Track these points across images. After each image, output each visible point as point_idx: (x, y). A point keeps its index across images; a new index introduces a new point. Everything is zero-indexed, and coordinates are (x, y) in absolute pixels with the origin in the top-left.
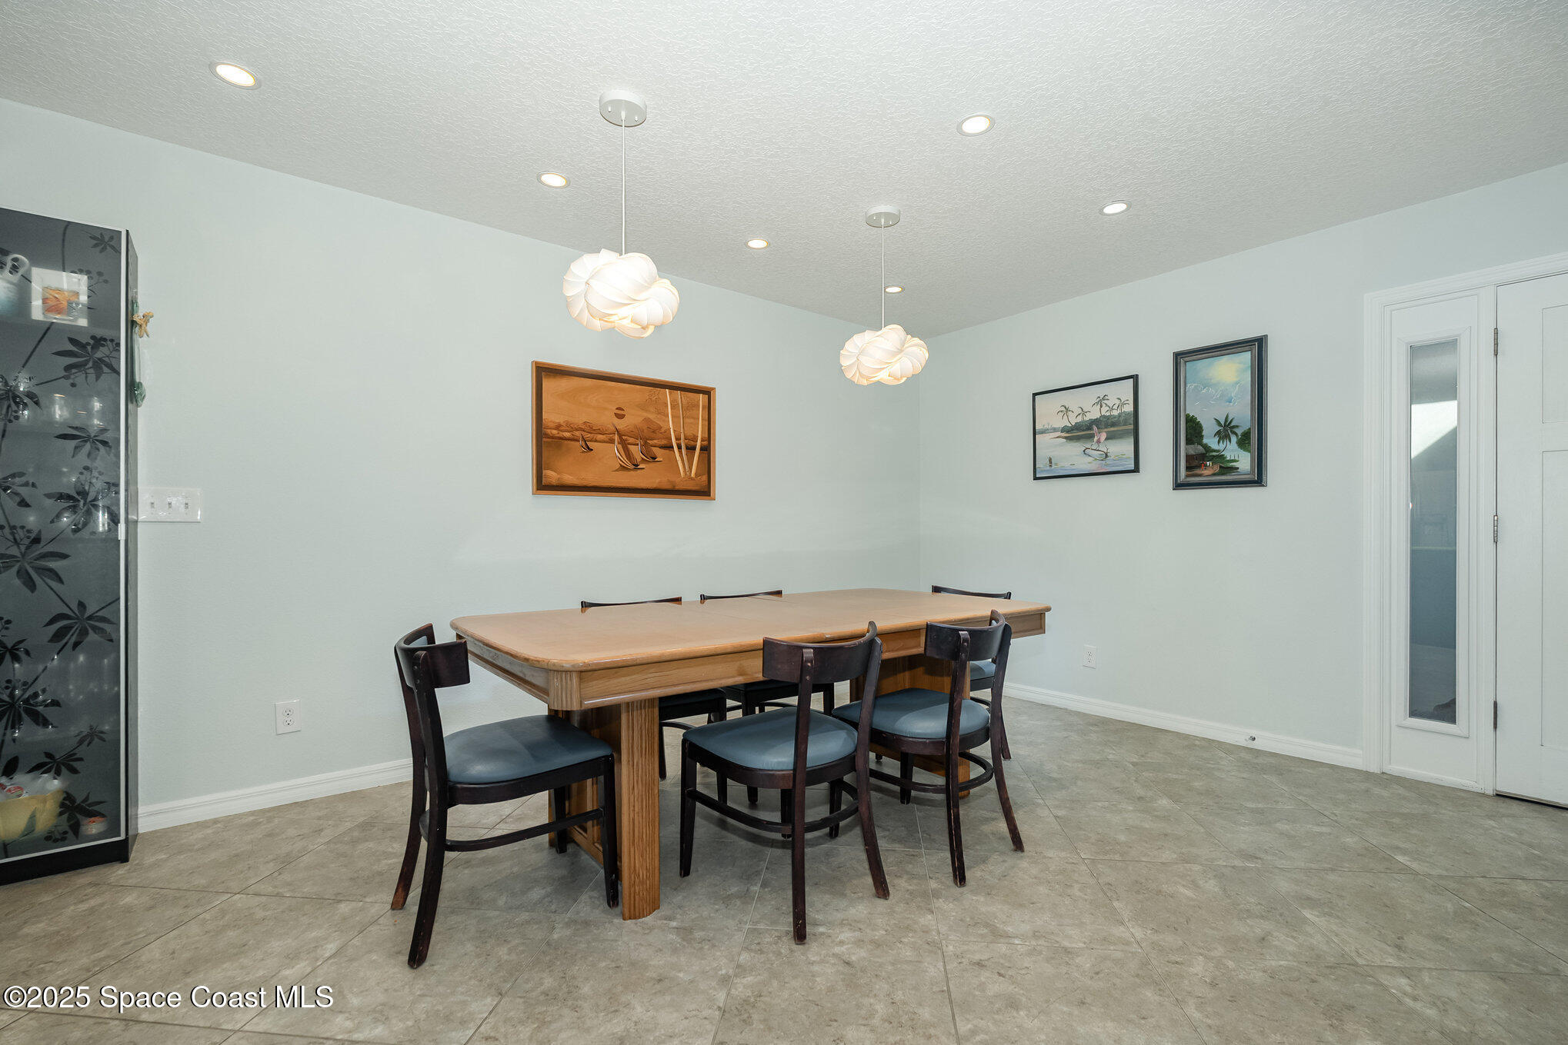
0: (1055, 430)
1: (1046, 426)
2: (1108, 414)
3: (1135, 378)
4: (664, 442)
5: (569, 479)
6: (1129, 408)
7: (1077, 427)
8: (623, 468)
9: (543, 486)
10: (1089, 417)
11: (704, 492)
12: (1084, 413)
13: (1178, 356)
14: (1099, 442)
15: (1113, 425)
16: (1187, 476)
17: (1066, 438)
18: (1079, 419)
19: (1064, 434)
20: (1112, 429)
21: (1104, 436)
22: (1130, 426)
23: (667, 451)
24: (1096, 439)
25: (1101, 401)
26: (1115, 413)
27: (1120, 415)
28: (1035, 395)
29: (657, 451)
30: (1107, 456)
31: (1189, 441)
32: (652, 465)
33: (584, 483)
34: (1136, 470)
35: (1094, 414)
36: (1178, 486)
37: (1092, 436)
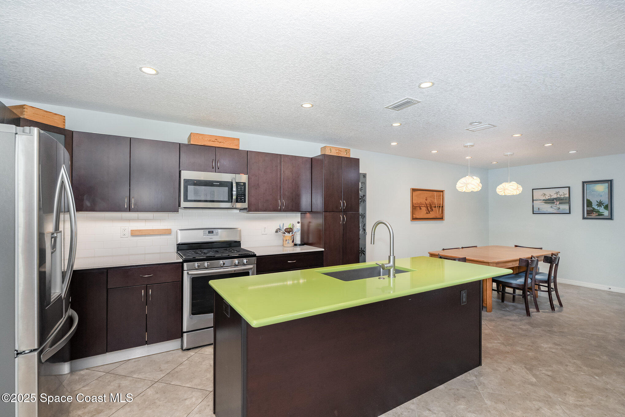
0: (540, 200)
1: (537, 199)
2: (559, 197)
3: (569, 187)
4: (434, 206)
5: (418, 217)
6: (567, 196)
7: (548, 200)
8: (427, 213)
9: (414, 219)
10: (552, 197)
11: (442, 218)
12: (551, 196)
13: (584, 183)
14: (556, 204)
15: (562, 200)
16: (587, 216)
17: (544, 202)
18: (549, 197)
19: (544, 201)
20: (561, 201)
21: (558, 203)
22: (567, 201)
23: (435, 208)
24: (555, 204)
25: (557, 193)
26: (562, 197)
27: (564, 197)
28: (533, 189)
29: (433, 208)
30: (559, 208)
31: (587, 206)
32: (432, 212)
33: (420, 217)
34: (570, 213)
35: (555, 196)
36: (584, 218)
37: (554, 203)
